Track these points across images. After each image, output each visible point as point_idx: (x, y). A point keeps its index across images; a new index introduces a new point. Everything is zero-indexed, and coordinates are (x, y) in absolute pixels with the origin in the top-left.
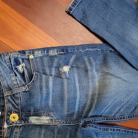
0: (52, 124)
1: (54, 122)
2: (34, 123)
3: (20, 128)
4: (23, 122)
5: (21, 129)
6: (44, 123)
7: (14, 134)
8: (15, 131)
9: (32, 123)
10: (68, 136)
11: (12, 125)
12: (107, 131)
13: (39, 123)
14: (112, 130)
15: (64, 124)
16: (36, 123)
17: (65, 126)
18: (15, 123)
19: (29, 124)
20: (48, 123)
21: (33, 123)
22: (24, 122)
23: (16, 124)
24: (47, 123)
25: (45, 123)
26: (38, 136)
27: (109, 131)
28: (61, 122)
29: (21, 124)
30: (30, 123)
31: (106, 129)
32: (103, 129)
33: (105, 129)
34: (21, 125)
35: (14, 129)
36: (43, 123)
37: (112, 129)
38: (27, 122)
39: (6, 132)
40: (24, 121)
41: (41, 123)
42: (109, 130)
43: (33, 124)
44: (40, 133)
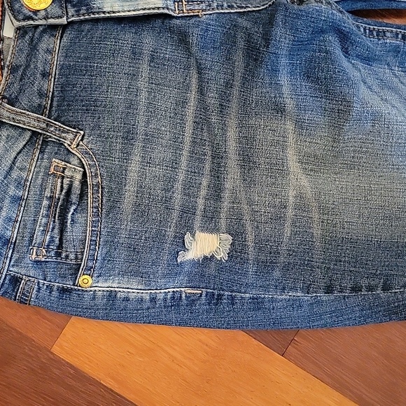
0: (177, 12)
1: (184, 3)
2: (114, 12)
3: (61, 37)
4: (71, 11)
5: (65, 39)
6: (149, 9)
7: (41, 55)
8: (43, 46)
9: (104, 12)
10: (240, 53)
11: (32, 22)
12: (379, 40)
13: (129, 11)
14: (400, 36)
15: (222, 9)
16: (119, 12)
17: (228, 16)
18: (43, 13)
19: (92, 16)
20: (163, 8)
21: (108, 13)
22: (76, 11)
23: (46, 18)
24: (158, 8)
25: (153, 9)
26: (130, 67)
27: (388, 41)
28: (210, 5)
29: (65, 18)
30: (98, 13)
31: (378, 32)
32: (365, 29)
33: (375, 33)
34: (64, 21)
35: (39, 40)
36: (144, 9)
37: (397, 34)
38: (87, 10)
39: (11, 49)
40: (74, 6)
41: (139, 10)
42: (388, 34)
43: (108, 15)
44: (136, 54)
